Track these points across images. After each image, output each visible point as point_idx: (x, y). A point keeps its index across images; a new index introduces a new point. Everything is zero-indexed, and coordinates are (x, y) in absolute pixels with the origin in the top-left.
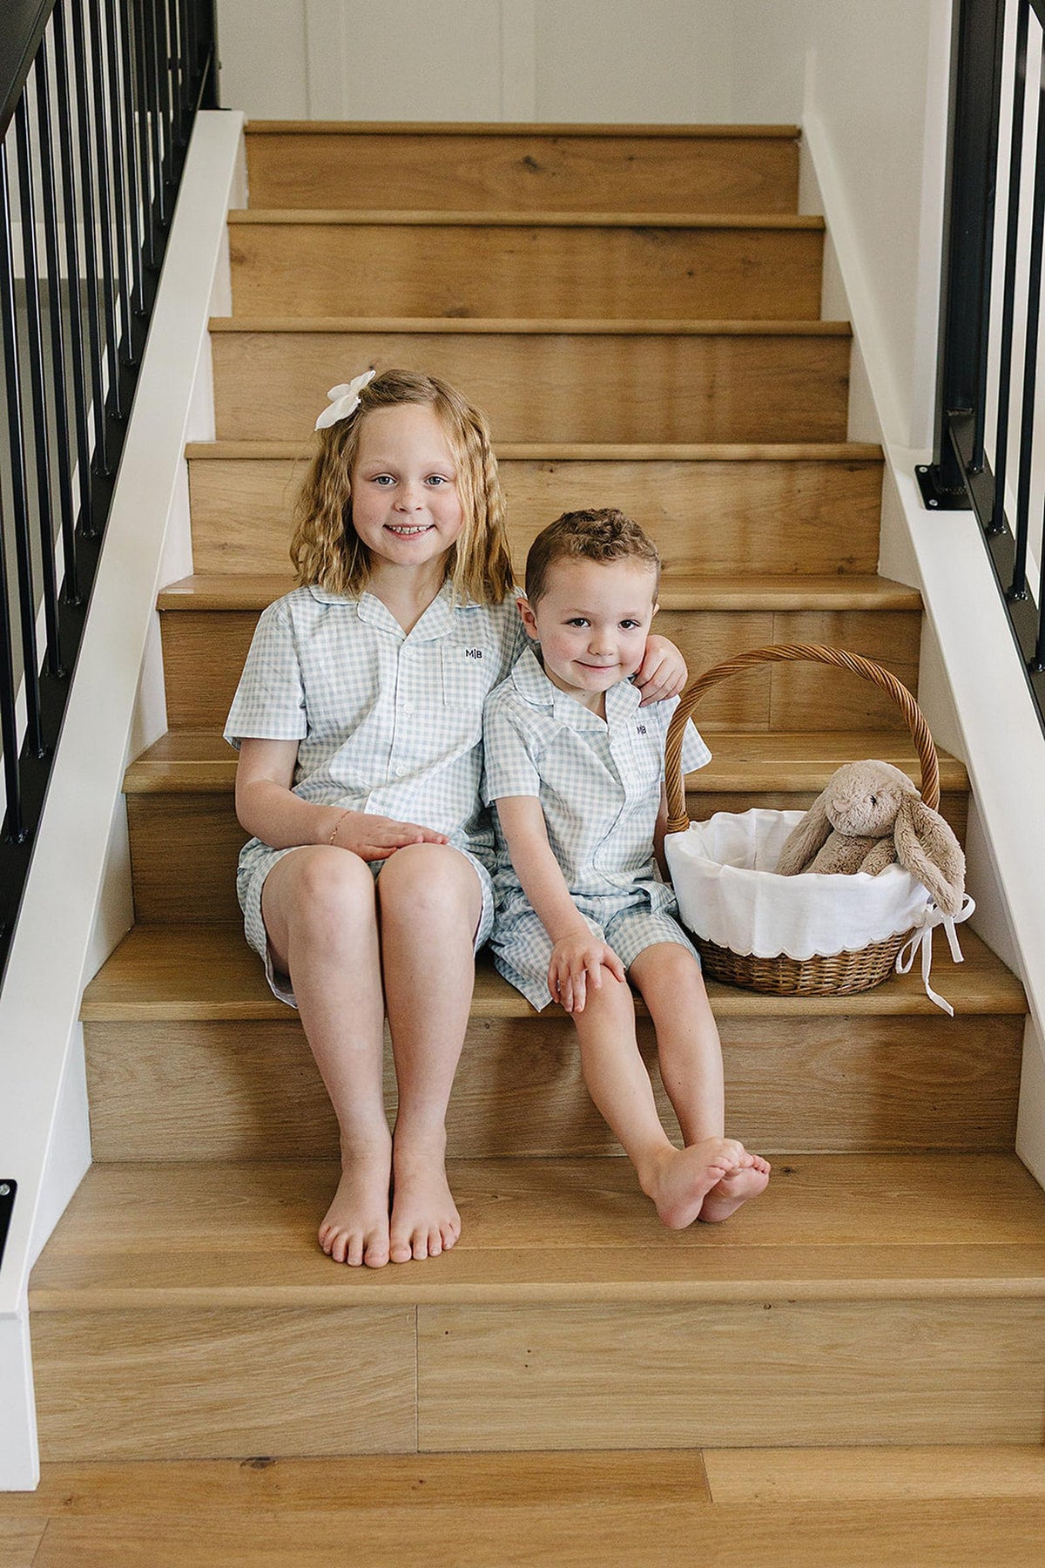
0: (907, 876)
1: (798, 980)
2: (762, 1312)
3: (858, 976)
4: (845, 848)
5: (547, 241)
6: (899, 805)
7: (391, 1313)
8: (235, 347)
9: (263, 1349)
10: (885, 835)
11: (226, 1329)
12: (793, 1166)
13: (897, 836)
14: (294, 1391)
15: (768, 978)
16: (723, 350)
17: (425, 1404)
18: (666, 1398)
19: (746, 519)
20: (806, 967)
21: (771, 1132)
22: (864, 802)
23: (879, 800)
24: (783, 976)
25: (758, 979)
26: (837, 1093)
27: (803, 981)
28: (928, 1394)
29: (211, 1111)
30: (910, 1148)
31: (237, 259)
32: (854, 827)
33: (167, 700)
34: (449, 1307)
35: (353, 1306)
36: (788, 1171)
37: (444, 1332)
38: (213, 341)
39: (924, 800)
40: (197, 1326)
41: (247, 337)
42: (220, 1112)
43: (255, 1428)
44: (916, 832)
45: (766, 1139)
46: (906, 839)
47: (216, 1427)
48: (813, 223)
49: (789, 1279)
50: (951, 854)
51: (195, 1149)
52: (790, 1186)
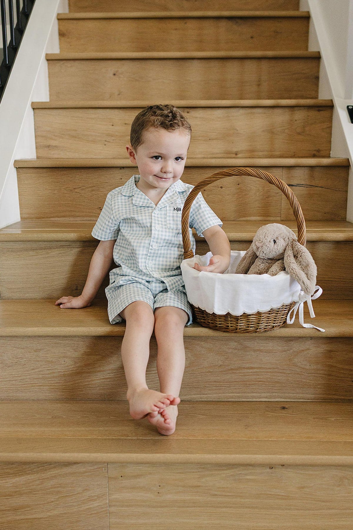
0: (288, 276)
1: (237, 326)
2: (268, 470)
3: (267, 324)
4: (262, 264)
5: (191, 24)
6: (287, 244)
7: (96, 467)
8: (58, 66)
9: (38, 482)
10: (280, 258)
11: (21, 472)
12: (287, 406)
13: (285, 258)
14: (52, 502)
15: (224, 325)
16: (265, 65)
17: (112, 509)
18: (223, 509)
19: (272, 133)
20: (241, 319)
21: (276, 391)
22: (269, 242)
23: (277, 241)
24: (231, 324)
25: (219, 325)
26: (307, 373)
27: (240, 326)
28: (348, 511)
29: (25, 378)
30: (340, 399)
31: (62, 34)
32: (265, 254)
33: (20, 207)
34: (123, 464)
35: (80, 463)
36: (284, 408)
37: (120, 476)
38: (48, 64)
39: (299, 240)
40: (7, 471)
41: (62, 62)
42: (29, 378)
43: (35, 519)
44: (294, 256)
45: (274, 394)
46: (290, 259)
47: (18, 518)
48: (305, 14)
49: (281, 455)
50: (310, 266)
51: (18, 394)
52: (284, 414)
